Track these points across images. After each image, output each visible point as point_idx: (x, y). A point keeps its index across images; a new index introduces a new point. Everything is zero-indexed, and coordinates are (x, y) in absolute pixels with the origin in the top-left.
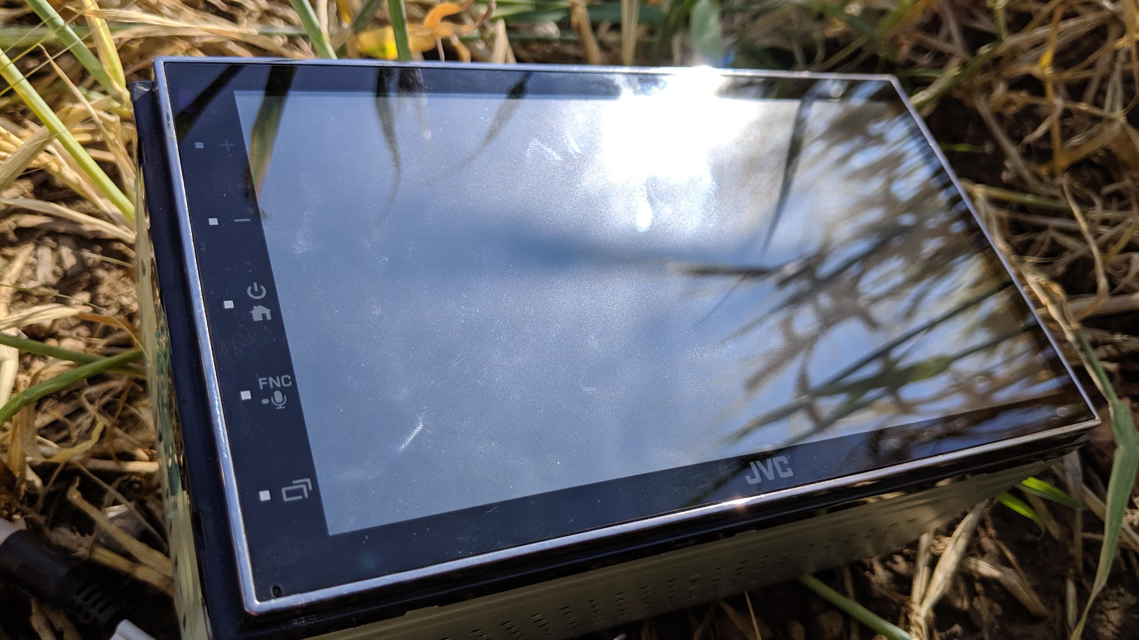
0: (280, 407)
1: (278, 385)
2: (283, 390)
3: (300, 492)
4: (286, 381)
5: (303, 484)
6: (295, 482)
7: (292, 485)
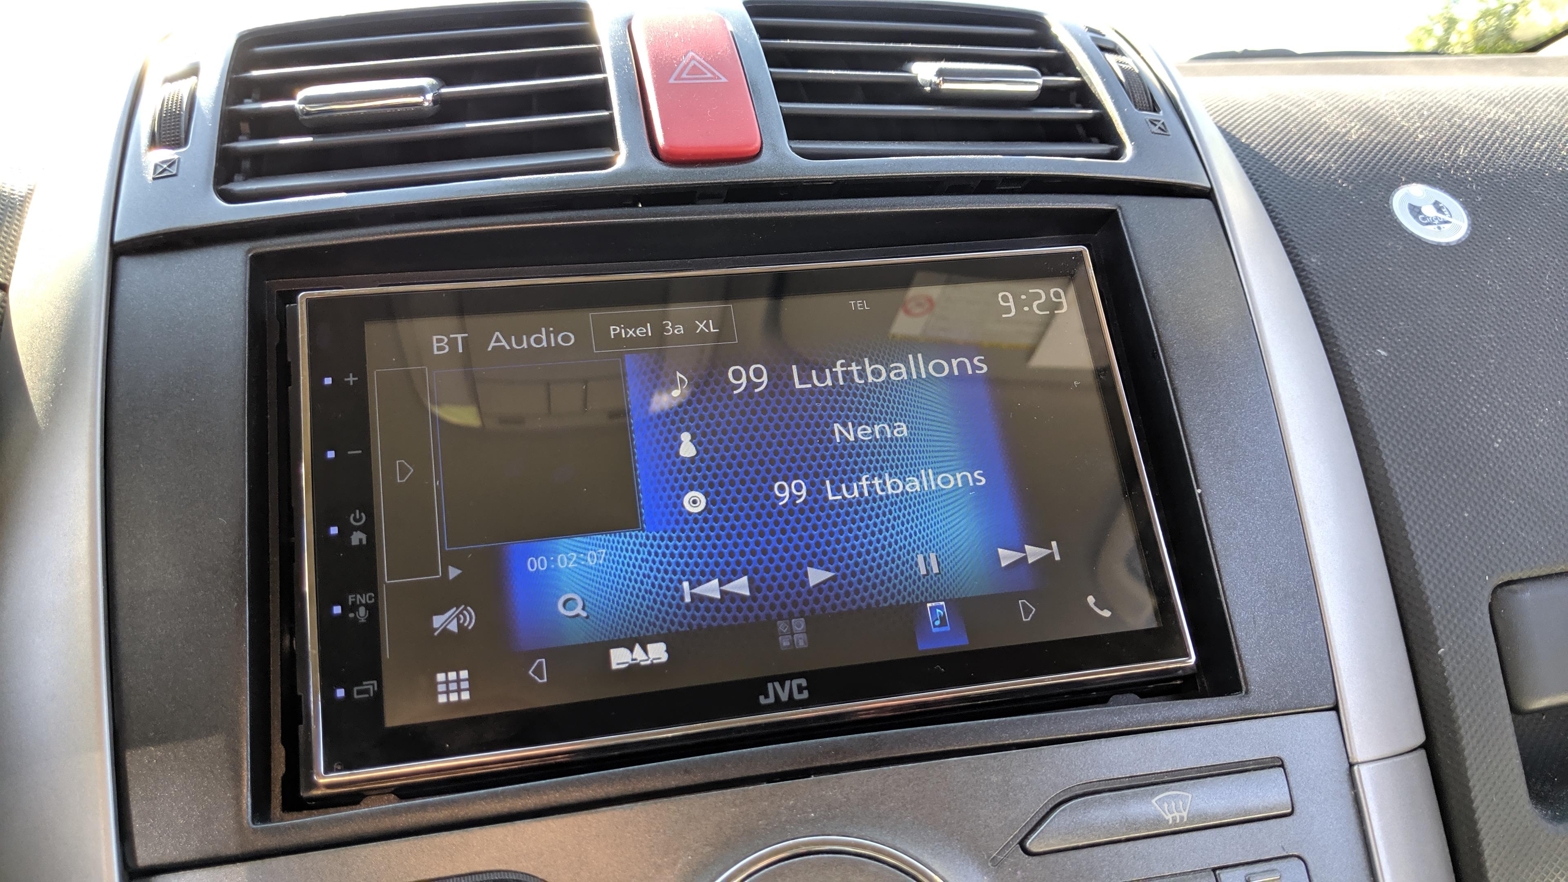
0: (363, 620)
1: (364, 602)
2: (367, 606)
3: (367, 691)
4: (370, 598)
5: (370, 686)
6: (364, 683)
7: (362, 685)
